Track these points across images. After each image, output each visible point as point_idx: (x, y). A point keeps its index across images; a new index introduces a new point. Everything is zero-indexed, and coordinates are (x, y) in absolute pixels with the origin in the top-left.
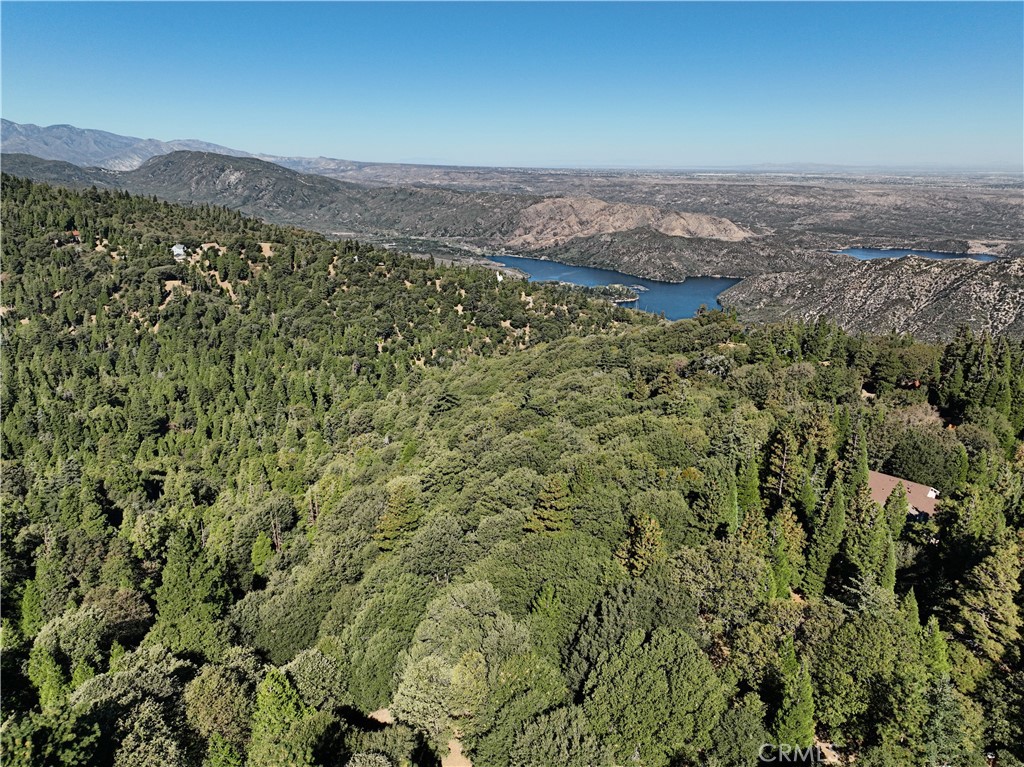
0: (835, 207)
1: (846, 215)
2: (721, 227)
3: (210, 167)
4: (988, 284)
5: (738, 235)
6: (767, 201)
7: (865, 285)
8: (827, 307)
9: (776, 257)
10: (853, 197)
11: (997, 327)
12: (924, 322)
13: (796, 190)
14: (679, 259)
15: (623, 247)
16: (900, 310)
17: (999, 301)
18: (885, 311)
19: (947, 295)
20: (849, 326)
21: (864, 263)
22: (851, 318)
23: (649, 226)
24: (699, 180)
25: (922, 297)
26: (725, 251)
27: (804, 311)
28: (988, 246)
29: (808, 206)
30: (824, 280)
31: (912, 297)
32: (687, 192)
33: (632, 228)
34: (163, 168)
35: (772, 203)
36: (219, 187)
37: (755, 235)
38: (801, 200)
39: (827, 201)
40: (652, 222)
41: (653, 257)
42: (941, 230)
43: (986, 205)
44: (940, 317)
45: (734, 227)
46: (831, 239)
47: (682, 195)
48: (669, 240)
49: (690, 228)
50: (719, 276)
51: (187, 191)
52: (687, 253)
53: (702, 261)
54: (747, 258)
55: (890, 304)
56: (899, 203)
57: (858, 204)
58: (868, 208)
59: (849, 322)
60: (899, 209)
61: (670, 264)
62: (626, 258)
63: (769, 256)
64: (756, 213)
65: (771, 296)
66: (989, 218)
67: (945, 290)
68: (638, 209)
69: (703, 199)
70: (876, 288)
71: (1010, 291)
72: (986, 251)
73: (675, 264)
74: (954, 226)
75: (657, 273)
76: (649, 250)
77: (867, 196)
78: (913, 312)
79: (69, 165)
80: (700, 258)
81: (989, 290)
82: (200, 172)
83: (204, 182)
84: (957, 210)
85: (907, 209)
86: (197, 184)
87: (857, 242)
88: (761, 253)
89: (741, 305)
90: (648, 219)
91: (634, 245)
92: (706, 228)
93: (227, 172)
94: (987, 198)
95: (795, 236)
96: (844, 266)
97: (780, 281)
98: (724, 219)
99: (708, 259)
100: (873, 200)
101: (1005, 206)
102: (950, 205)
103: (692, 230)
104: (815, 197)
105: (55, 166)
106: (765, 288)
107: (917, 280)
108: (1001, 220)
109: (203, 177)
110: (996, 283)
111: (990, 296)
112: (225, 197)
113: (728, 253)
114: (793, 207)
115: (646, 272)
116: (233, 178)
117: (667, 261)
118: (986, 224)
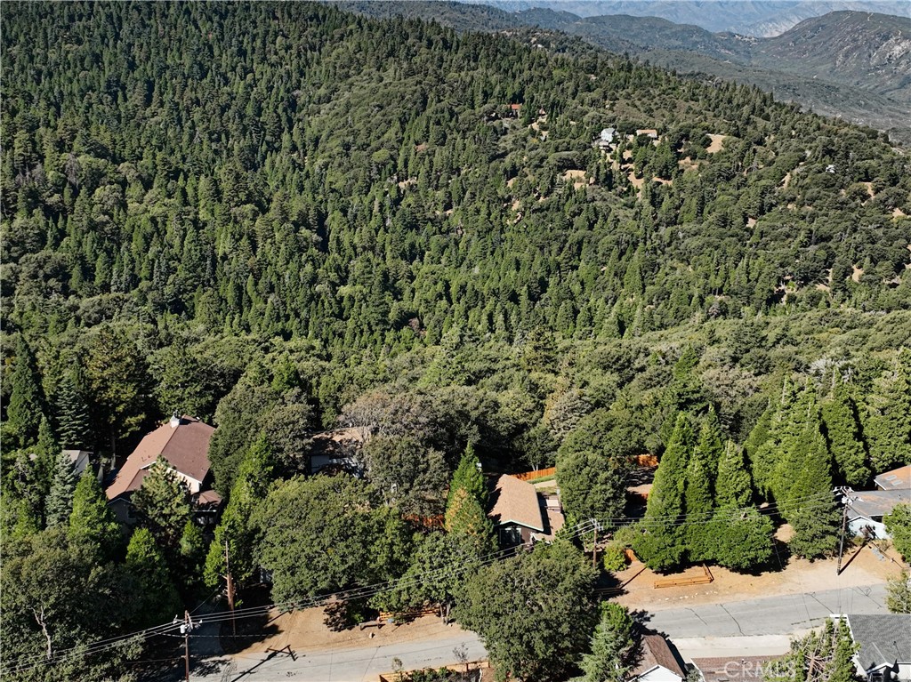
3: (870, 33)
34: (809, 34)
36: (874, 62)
51: (830, 65)
79: (699, 30)
82: (855, 40)
83: (855, 54)
86: (846, 56)
93: (892, 40)
105: (683, 30)
109: (856, 48)
112: (878, 75)
116: (897, 50)
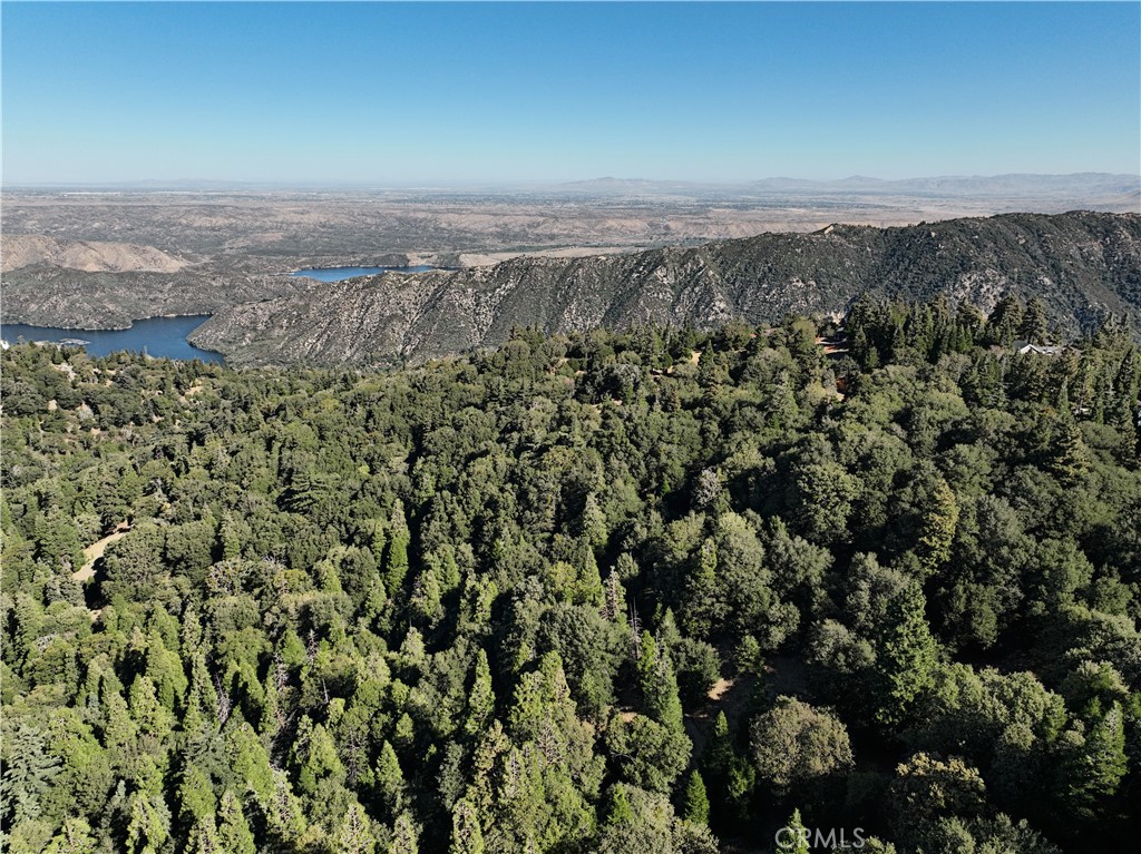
0: (261, 227)
1: (276, 235)
2: (148, 257)
4: (464, 292)
5: (173, 265)
6: (180, 224)
7: (356, 305)
8: (325, 332)
9: (232, 287)
10: (276, 216)
11: (482, 330)
12: (424, 334)
13: (211, 211)
14: (114, 300)
15: (23, 292)
16: (397, 325)
17: (477, 306)
18: (384, 329)
19: (434, 307)
20: (354, 349)
21: (343, 283)
22: (353, 341)
23: (46, 261)
24: (76, 200)
25: (413, 311)
26: (170, 285)
27: (302, 340)
28: (423, 257)
29: (230, 227)
30: (307, 305)
31: (404, 311)
32: (70, 217)
33: (20, 265)
35: (188, 226)
37: (192, 264)
38: (220, 221)
39: (249, 221)
40: (48, 255)
41: (77, 301)
42: (372, 245)
43: (399, 219)
44: (435, 326)
45: (163, 255)
46: (278, 262)
47: (62, 220)
48: (90, 278)
49: (106, 260)
50: (174, 315)
52: (121, 292)
53: (145, 299)
54: (199, 290)
55: (386, 321)
56: (323, 220)
57: (282, 223)
58: (295, 226)
59: (352, 345)
60: (324, 226)
61: (104, 308)
62: (33, 307)
63: (224, 286)
64: (174, 239)
65: (255, 329)
66: (407, 232)
67: (430, 301)
68: (20, 240)
69: (96, 225)
70: (368, 307)
71: (482, 295)
72: (423, 262)
73: (111, 307)
74: (382, 240)
75: (90, 321)
76: (65, 293)
77: (286, 214)
78: (408, 326)
80: (141, 296)
81: (466, 297)
84: (377, 226)
85: (332, 227)
87: (305, 263)
88: (214, 283)
89: (222, 345)
90: (42, 253)
91: (41, 288)
92: (130, 260)
94: (399, 213)
95: (239, 262)
96: (323, 289)
97: (260, 312)
98: (148, 248)
99: (151, 297)
100: (297, 218)
101: (415, 220)
102: (369, 221)
103: (110, 263)
104: (234, 217)
106: (245, 321)
107: (403, 294)
108: (417, 233)
110: (470, 290)
111: (469, 302)
113: (174, 286)
114: (213, 229)
115: (74, 321)
117: (98, 304)
118: (407, 238)
